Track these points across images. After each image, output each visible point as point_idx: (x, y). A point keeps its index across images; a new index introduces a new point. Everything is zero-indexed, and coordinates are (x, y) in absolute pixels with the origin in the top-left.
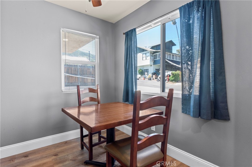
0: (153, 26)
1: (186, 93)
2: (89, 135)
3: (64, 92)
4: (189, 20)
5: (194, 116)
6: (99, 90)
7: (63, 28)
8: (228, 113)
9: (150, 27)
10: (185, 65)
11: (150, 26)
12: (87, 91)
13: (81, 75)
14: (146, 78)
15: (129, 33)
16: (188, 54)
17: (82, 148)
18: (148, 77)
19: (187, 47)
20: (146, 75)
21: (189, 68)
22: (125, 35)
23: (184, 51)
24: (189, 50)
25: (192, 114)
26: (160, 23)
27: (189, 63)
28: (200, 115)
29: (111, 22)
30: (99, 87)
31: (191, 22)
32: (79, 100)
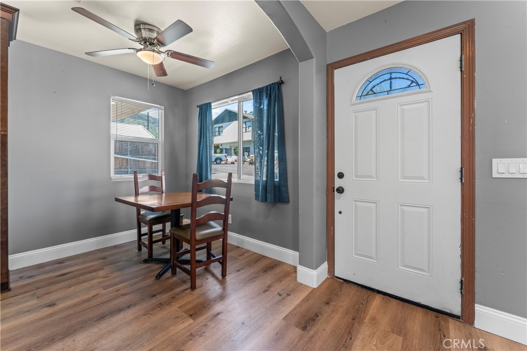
0: (230, 102)
1: (258, 178)
2: (149, 234)
3: (113, 180)
4: (260, 105)
5: (262, 201)
6: (163, 177)
7: (114, 95)
8: (288, 196)
9: (227, 104)
10: (257, 149)
11: (227, 102)
12: (147, 178)
13: (132, 155)
14: (246, 161)
15: (203, 106)
16: (260, 139)
17: (140, 249)
18: (249, 160)
19: (259, 132)
20: (246, 157)
21: (261, 153)
22: (199, 108)
23: (256, 136)
24: (260, 135)
25: (260, 199)
26: (237, 101)
27: (261, 148)
28: (266, 201)
29: (182, 88)
30: (163, 173)
31: (262, 107)
32: (137, 189)
